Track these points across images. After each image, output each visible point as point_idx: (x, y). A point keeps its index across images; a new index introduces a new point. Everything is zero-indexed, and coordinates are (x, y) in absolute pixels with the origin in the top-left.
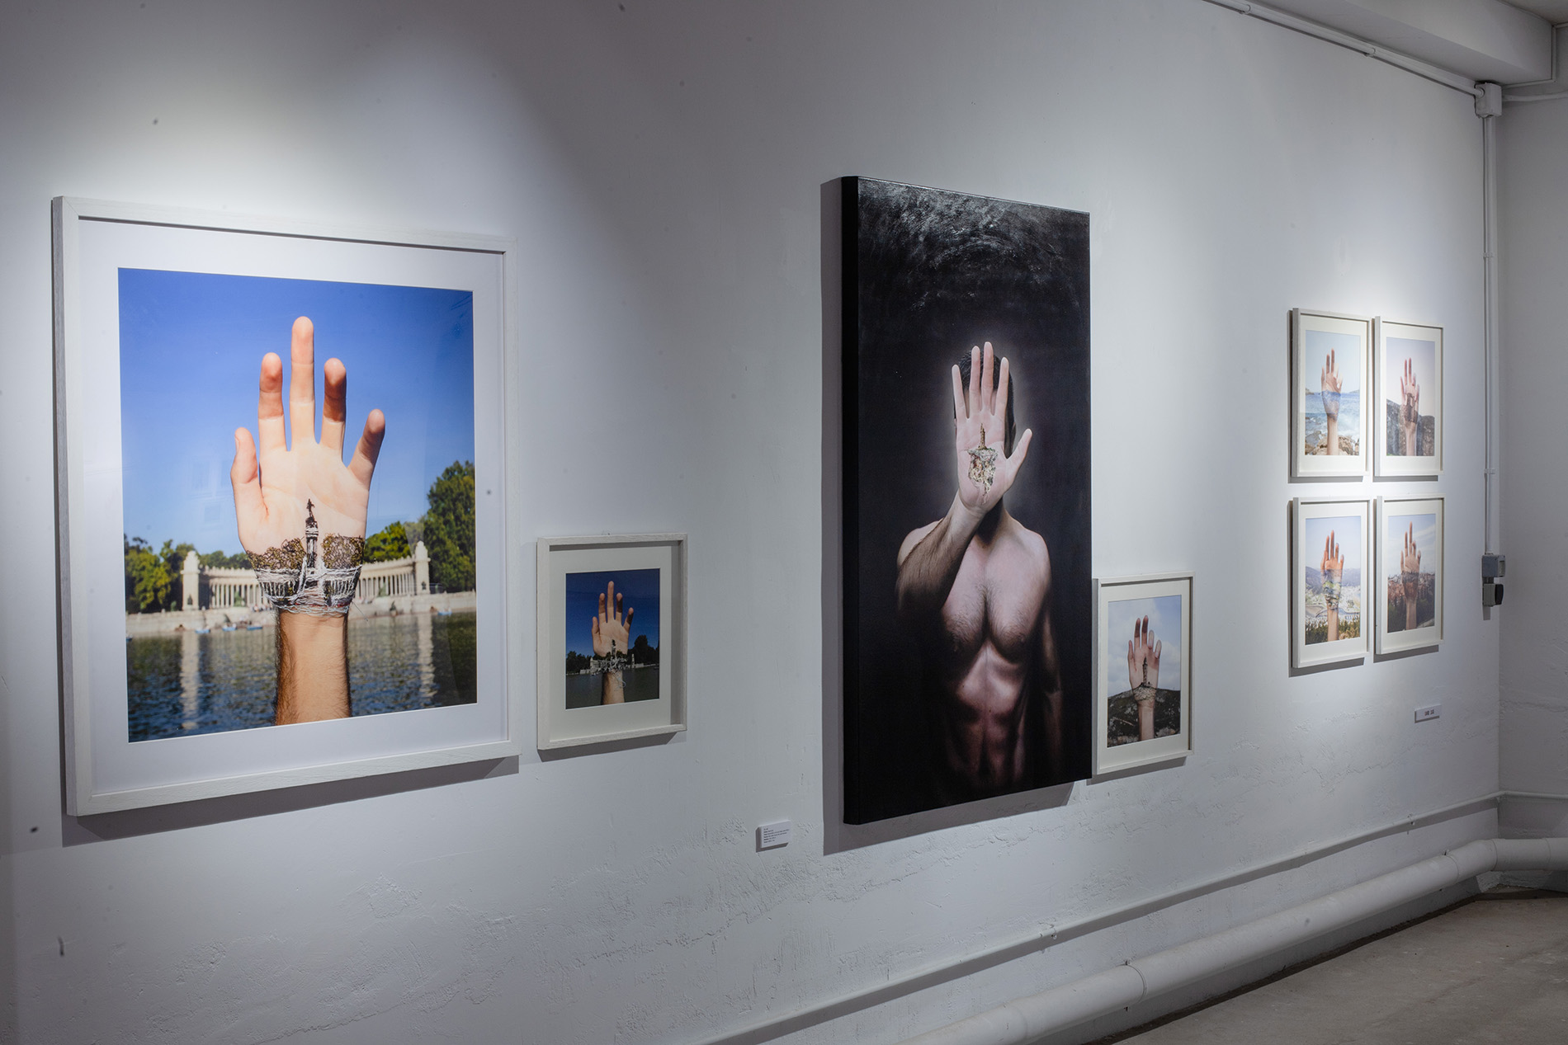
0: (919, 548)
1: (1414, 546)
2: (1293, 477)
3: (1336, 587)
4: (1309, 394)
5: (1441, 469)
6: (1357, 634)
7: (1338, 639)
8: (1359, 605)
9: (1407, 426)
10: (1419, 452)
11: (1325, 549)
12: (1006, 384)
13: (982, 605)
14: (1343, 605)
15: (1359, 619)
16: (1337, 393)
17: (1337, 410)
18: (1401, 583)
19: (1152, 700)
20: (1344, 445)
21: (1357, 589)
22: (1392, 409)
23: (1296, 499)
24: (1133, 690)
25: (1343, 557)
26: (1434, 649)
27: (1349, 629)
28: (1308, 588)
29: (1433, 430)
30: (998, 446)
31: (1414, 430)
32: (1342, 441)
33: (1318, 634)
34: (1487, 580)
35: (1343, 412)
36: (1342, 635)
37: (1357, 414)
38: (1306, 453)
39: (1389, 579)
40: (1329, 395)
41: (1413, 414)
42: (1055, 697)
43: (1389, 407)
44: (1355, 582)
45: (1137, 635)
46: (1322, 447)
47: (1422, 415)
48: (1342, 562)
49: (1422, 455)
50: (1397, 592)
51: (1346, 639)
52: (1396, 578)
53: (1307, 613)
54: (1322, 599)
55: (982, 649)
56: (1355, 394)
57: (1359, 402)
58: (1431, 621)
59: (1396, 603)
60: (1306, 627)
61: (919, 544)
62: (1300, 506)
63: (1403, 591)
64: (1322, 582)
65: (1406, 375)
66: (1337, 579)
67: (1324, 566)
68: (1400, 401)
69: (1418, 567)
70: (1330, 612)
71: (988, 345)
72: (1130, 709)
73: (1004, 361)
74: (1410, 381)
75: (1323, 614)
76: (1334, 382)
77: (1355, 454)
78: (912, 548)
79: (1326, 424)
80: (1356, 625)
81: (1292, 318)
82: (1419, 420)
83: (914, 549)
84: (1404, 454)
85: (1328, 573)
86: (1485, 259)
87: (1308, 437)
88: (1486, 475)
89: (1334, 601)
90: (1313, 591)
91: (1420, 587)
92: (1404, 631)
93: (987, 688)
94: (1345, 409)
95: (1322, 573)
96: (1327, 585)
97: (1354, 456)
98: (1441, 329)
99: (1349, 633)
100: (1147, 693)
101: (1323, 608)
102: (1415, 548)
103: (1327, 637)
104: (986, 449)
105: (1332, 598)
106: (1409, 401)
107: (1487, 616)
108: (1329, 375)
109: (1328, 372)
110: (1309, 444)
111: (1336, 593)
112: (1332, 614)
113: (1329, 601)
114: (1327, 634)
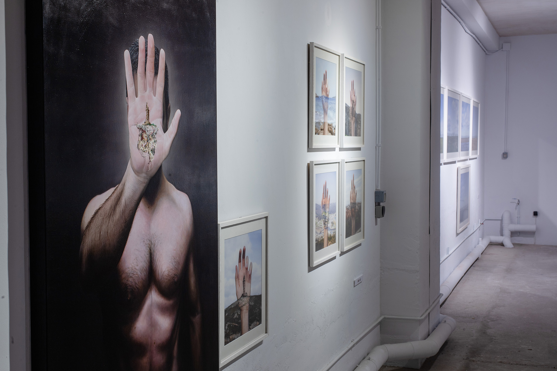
0: (100, 212)
1: (355, 187)
2: (310, 149)
3: (327, 215)
4: (317, 97)
5: (363, 144)
6: (334, 242)
7: (328, 246)
8: (335, 224)
9: (352, 119)
10: (356, 135)
11: (323, 192)
12: (163, 72)
13: (148, 256)
14: (330, 225)
15: (335, 232)
16: (327, 98)
17: (327, 107)
18: (350, 209)
19: (247, 305)
20: (330, 129)
21: (335, 215)
22: (347, 108)
23: (312, 162)
24: (238, 300)
25: (330, 196)
26: (360, 245)
27: (332, 239)
28: (316, 217)
29: (360, 121)
30: (158, 122)
31: (354, 122)
32: (329, 127)
33: (320, 244)
34: (377, 204)
35: (330, 109)
36: (329, 243)
37: (335, 111)
38: (316, 134)
39: (346, 207)
40: (325, 98)
41: (354, 112)
42: (197, 319)
43: (346, 107)
44: (333, 212)
45: (240, 261)
46: (322, 130)
47: (357, 113)
48: (329, 199)
49: (357, 136)
50: (349, 214)
51: (331, 245)
52: (348, 206)
53: (316, 232)
54: (321, 222)
55: (149, 293)
56: (334, 98)
57: (336, 103)
58: (360, 229)
59: (348, 221)
60: (316, 240)
61: (99, 209)
62: (314, 166)
63: (351, 214)
64: (322, 212)
65: (352, 90)
66: (327, 210)
67: (322, 203)
68: (350, 105)
69: (356, 200)
70: (325, 230)
71: (150, 36)
72: (236, 314)
73: (162, 52)
74: (353, 93)
75: (323, 232)
76: (326, 91)
77: (334, 135)
78: (93, 213)
79: (323, 116)
80: (334, 236)
81: (310, 48)
82: (356, 115)
83: (96, 213)
84: (351, 135)
85: (324, 206)
86: (376, 29)
87: (316, 123)
88: (376, 147)
89: (326, 223)
90: (318, 218)
91: (356, 210)
92: (351, 236)
93: (153, 324)
94: (330, 107)
95: (322, 207)
96: (324, 214)
97: (333, 136)
98: (364, 65)
99: (332, 242)
100: (246, 300)
101: (322, 228)
102: (355, 189)
103: (323, 246)
104: (150, 124)
105: (326, 221)
106: (353, 105)
107: (376, 224)
108: (325, 86)
109: (324, 84)
110: (316, 128)
111: (327, 218)
112: (325, 232)
113: (324, 224)
114: (324, 243)
